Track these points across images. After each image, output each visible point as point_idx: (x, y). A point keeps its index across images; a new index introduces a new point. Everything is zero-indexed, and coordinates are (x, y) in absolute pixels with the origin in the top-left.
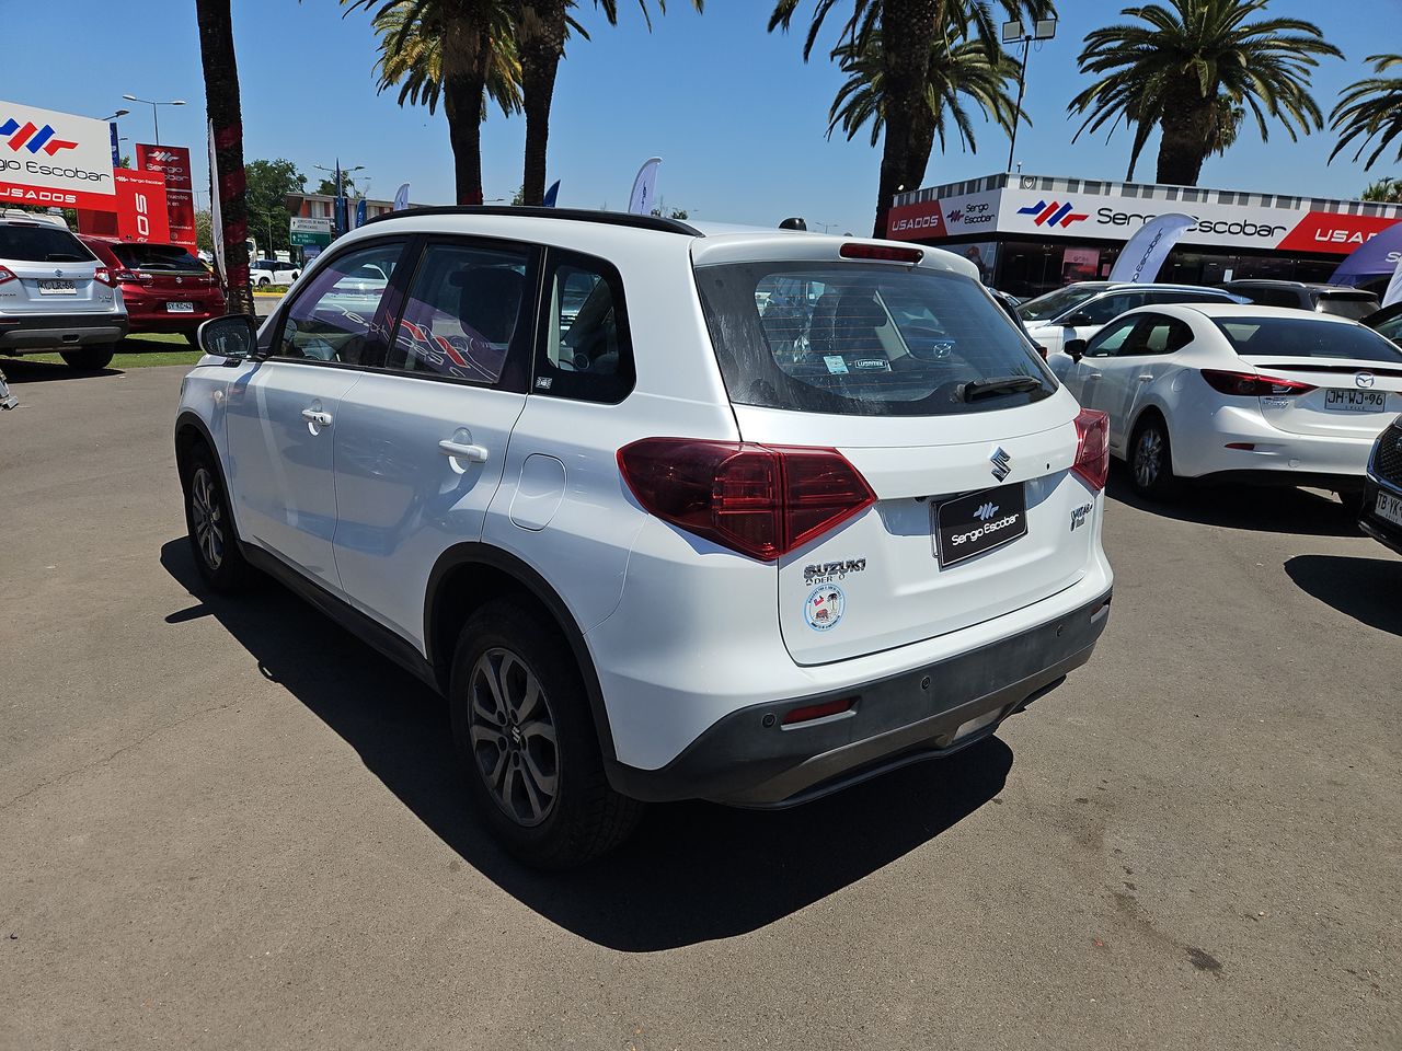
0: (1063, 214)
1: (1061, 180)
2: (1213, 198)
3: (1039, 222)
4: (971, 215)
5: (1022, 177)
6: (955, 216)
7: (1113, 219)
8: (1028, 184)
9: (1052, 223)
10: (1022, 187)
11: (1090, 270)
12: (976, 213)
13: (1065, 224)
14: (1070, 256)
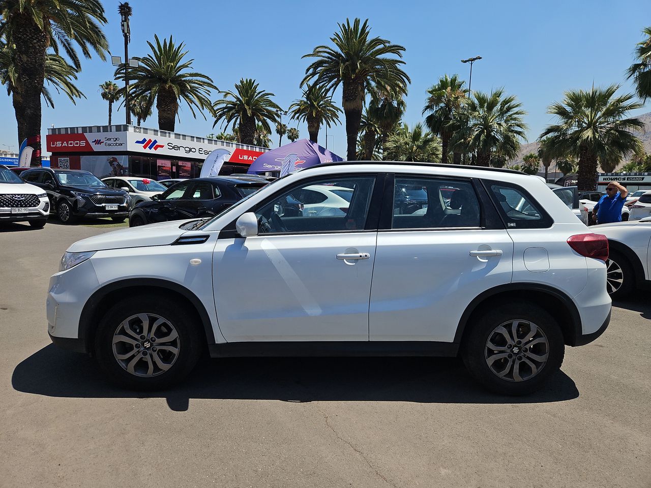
0: (153, 144)
1: (151, 130)
2: (206, 141)
3: (145, 147)
4: (109, 142)
5: (134, 127)
6: (98, 142)
7: (174, 148)
8: (138, 130)
9: (150, 148)
10: (135, 131)
11: (168, 169)
12: (112, 142)
13: (156, 149)
14: (160, 162)
